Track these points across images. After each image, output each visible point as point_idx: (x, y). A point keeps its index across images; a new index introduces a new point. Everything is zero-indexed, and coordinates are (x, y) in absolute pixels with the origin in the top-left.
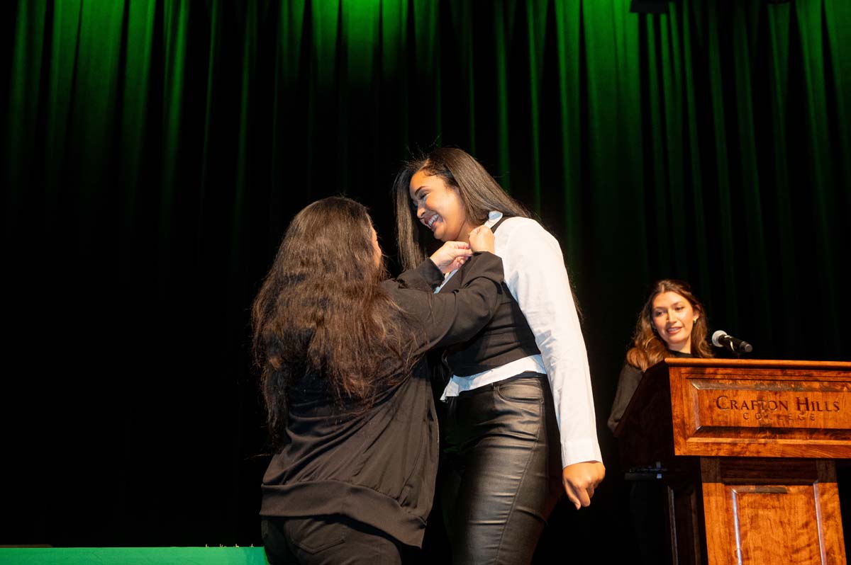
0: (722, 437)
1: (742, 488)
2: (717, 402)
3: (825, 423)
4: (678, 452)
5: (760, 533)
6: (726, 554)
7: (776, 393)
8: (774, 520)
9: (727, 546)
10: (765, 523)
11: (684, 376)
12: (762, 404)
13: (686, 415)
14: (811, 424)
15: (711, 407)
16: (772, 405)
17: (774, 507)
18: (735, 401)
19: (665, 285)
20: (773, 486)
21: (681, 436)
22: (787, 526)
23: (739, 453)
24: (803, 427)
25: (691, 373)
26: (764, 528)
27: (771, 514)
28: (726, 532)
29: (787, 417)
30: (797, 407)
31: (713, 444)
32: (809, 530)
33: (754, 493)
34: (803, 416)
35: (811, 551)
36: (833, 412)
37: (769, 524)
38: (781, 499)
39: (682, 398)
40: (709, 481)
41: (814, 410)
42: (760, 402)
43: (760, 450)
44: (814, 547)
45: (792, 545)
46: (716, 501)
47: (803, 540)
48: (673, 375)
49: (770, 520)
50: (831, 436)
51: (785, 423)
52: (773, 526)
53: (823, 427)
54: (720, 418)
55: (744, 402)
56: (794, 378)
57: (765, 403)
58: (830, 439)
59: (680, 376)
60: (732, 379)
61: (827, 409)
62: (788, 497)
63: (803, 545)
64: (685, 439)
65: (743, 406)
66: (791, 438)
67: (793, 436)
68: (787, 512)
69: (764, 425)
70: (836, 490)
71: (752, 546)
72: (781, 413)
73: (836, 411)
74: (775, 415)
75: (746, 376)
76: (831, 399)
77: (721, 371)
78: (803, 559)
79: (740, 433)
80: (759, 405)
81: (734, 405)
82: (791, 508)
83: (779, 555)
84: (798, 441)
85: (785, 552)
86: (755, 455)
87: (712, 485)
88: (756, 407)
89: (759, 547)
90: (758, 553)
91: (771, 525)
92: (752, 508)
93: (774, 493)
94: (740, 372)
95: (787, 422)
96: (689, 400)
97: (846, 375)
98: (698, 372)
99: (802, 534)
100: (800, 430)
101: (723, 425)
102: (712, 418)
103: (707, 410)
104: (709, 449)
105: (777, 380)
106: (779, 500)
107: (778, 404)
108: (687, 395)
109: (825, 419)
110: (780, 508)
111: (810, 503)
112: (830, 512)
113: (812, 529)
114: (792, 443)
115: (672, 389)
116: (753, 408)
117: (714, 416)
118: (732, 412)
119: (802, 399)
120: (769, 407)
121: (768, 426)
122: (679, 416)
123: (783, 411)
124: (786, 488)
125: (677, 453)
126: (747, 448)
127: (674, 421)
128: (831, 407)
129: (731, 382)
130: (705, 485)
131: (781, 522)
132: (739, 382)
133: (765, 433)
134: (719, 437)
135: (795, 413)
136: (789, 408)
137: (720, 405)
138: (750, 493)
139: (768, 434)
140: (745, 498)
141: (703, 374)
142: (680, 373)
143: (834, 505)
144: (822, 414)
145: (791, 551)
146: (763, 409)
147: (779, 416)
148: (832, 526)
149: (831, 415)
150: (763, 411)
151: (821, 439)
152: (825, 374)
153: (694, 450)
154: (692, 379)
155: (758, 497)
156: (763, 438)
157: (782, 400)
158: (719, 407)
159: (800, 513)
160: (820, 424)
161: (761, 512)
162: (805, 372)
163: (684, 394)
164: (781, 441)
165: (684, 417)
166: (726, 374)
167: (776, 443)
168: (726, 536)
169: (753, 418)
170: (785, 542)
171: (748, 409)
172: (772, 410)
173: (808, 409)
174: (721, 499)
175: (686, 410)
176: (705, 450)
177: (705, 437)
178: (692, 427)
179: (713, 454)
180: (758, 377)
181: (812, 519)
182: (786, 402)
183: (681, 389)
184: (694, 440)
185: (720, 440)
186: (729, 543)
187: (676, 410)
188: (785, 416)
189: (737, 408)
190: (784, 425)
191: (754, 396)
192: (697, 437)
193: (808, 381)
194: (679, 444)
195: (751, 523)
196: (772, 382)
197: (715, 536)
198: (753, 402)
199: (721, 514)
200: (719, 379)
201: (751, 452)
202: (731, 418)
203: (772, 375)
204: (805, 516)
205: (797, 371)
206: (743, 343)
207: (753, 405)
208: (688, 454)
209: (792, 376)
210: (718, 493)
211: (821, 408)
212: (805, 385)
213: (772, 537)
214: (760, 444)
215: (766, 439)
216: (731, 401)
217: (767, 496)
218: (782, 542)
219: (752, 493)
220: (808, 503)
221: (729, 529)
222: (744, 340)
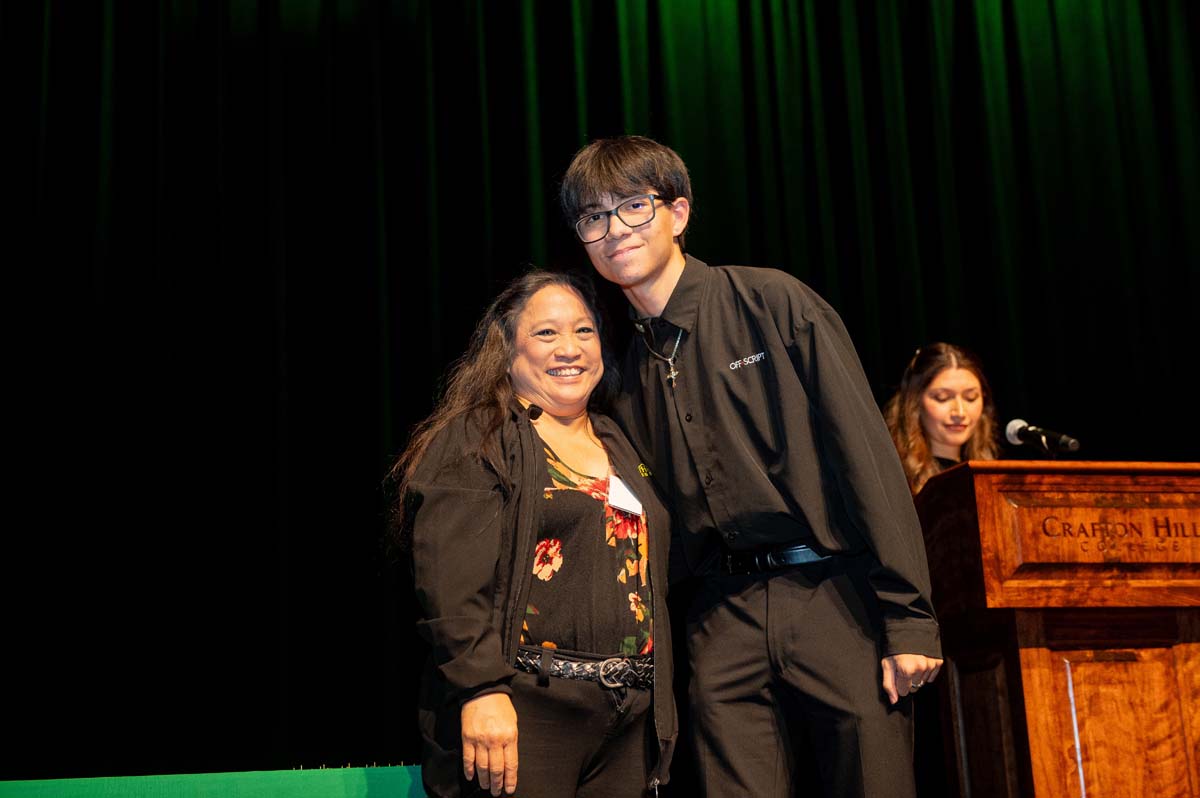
0: (1052, 579)
1: (1076, 654)
2: (1044, 525)
3: (1193, 554)
4: (993, 602)
5: (1103, 720)
6: (1057, 754)
7: (1125, 512)
8: (1122, 701)
9: (1057, 743)
10: (1109, 706)
11: (995, 488)
12: (1107, 527)
13: (1001, 547)
14: (1175, 557)
15: (1035, 535)
16: (1120, 529)
17: (1121, 682)
18: (1068, 524)
20: (1118, 651)
21: (994, 578)
22: (1140, 709)
23: (1077, 602)
24: (1164, 561)
25: (1005, 483)
26: (1107, 713)
27: (1116, 691)
28: (1055, 720)
29: (1141, 547)
30: (1153, 531)
31: (1042, 588)
32: (1170, 713)
33: (1091, 661)
34: (1164, 544)
35: (1173, 745)
37: (1114, 706)
38: (1130, 670)
39: (994, 522)
40: (1028, 646)
41: (1177, 535)
42: (1103, 526)
43: (1107, 597)
44: (1177, 738)
45: (1148, 737)
46: (1040, 676)
47: (1162, 729)
48: (980, 486)
49: (1116, 701)
51: (1139, 555)
52: (1120, 710)
53: (1190, 561)
54: (1049, 550)
55: (1082, 526)
56: (1149, 489)
57: (1110, 527)
59: (990, 488)
60: (1062, 492)
61: (1195, 534)
62: (1140, 665)
63: (1162, 736)
64: (1001, 582)
65: (1080, 532)
66: (1147, 578)
67: (1150, 575)
68: (1139, 687)
69: (1109, 559)
71: (1091, 740)
72: (1133, 541)
74: (1124, 545)
75: (1082, 487)
77: (1047, 479)
78: (1163, 756)
79: (1076, 572)
80: (1101, 530)
81: (1067, 530)
82: (1144, 682)
83: (1129, 753)
84: (1158, 581)
85: (1139, 748)
86: (1100, 604)
87: (1033, 652)
88: (1098, 534)
89: (1101, 741)
90: (1101, 751)
91: (1118, 708)
92: (1090, 683)
93: (1121, 661)
94: (1074, 480)
95: (1142, 554)
96: (1004, 524)
98: (1014, 484)
99: (1161, 720)
100: (1159, 566)
101: (1053, 561)
102: (1037, 550)
103: (1030, 538)
104: (1035, 597)
105: (1125, 492)
106: (1126, 671)
107: (1129, 527)
108: (1001, 516)
109: (1193, 549)
110: (1129, 682)
111: (1170, 676)
112: (1197, 687)
113: (1173, 713)
114: (1149, 585)
115: (979, 508)
116: (1094, 535)
117: (1041, 547)
118: (1065, 540)
119: (1161, 519)
120: (1116, 532)
121: (1116, 561)
122: (991, 549)
123: (1134, 538)
124: (1136, 652)
125: (991, 604)
126: (1088, 594)
127: (983, 557)
129: (1061, 496)
130: (1023, 652)
131: (1131, 704)
132: (1073, 496)
133: (1112, 571)
134: (1047, 579)
135: (1152, 540)
136: (1143, 534)
137: (1049, 531)
138: (1086, 661)
139: (1116, 573)
140: (1081, 669)
141: (1022, 484)
142: (991, 484)
144: (1189, 541)
145: (1146, 746)
146: (1108, 535)
147: (1130, 546)
150: (1108, 538)
151: (1187, 578)
152: (1191, 482)
153: (1014, 598)
154: (1007, 491)
155: (1098, 667)
156: (1110, 578)
157: (1134, 522)
158: (1047, 534)
159: (1157, 690)
160: (1186, 555)
161: (1103, 690)
162: (1163, 480)
163: (997, 515)
164: (1134, 583)
165: (998, 550)
166: (1055, 484)
167: (1127, 586)
168: (1056, 728)
169: (1094, 548)
170: (1137, 733)
171: (1087, 535)
172: (1121, 536)
173: (1169, 535)
174: (1046, 671)
175: (1000, 539)
176: (1030, 599)
177: (1028, 579)
178: (1010, 563)
179: (1041, 604)
180: (1099, 488)
181: (1172, 696)
182: (1140, 524)
183: (992, 507)
184: (1014, 583)
185: (1050, 583)
186: (1060, 737)
187: (986, 539)
188: (1139, 546)
189: (1071, 534)
190: (1137, 558)
191: (1094, 516)
192: (1017, 579)
193: (1168, 492)
194: (992, 590)
195: (1090, 706)
196: (1118, 495)
197: (1040, 728)
198: (1093, 525)
199: (1047, 694)
200: (1045, 491)
201: (1095, 600)
202: (1063, 550)
203: (1116, 484)
204: (1164, 693)
205: (1151, 478)
206: (1064, 438)
207: (1094, 530)
208: (1005, 606)
209: (1144, 485)
210: (1042, 664)
211: (1187, 533)
212: (1163, 498)
213: (1120, 725)
214: (1105, 587)
215: (1114, 581)
216: (1064, 524)
217: (1110, 665)
218: (1133, 733)
219: (1089, 661)
220: (1167, 673)
221: (1059, 717)
222: (1063, 434)
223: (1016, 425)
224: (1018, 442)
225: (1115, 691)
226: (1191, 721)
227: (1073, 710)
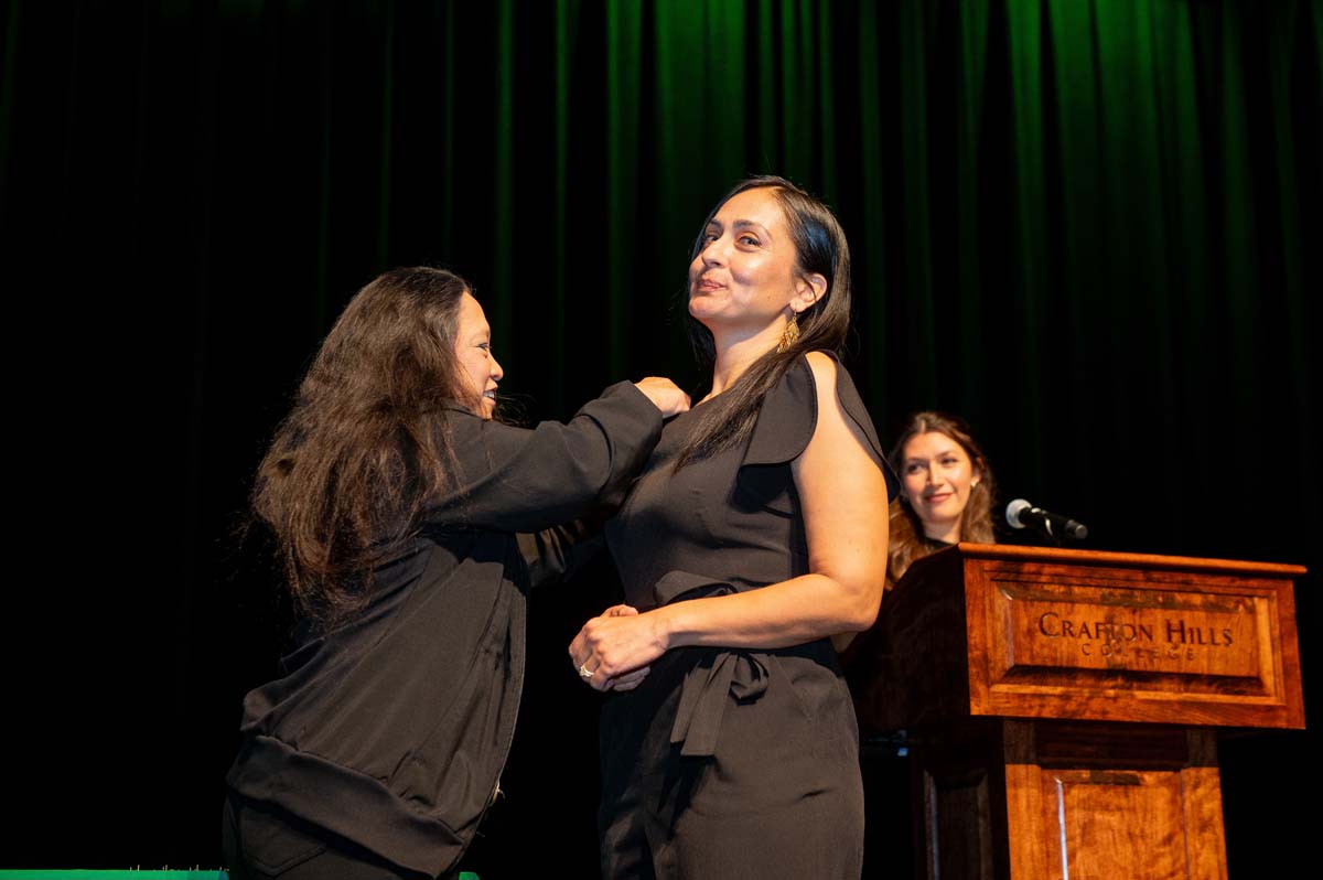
0: (1046, 685)
1: (1070, 773)
2: (1041, 623)
3: (1209, 665)
4: (977, 709)
5: (1097, 852)
7: (1134, 612)
8: (1120, 831)
9: (1043, 876)
10: (1105, 836)
11: (986, 576)
12: (1113, 628)
13: (990, 645)
14: (1189, 667)
15: (1030, 633)
16: (1128, 632)
17: (1119, 809)
18: (1069, 623)
19: (927, 421)
20: (1118, 772)
21: (981, 680)
22: (1140, 841)
23: (1074, 713)
24: (1176, 670)
25: (999, 570)
26: (1102, 844)
27: (1114, 819)
28: (1042, 850)
29: (1150, 652)
30: (1165, 636)
31: (1034, 695)
32: (1173, 847)
33: (1087, 783)
34: (1177, 652)
36: (1222, 647)
37: (1111, 837)
38: (1131, 795)
39: (984, 616)
40: (1016, 761)
41: (1192, 641)
42: (1109, 626)
43: (1108, 709)
45: (1147, 874)
46: (1028, 796)
47: (1164, 865)
48: (971, 572)
49: (1113, 831)
50: (1218, 687)
51: (1148, 663)
52: (1117, 841)
53: (1206, 672)
54: (1046, 651)
55: (1084, 625)
56: (1163, 586)
57: (1116, 628)
58: (1216, 693)
59: (982, 575)
60: (1064, 584)
61: (1213, 642)
62: (1143, 790)
63: (1163, 873)
64: (988, 687)
65: (1082, 632)
66: (1156, 690)
67: (1158, 686)
68: (1140, 815)
69: (1115, 665)
70: (1217, 780)
71: (1083, 876)
72: (1141, 646)
73: (1227, 645)
74: (1132, 649)
75: (1088, 581)
76: (1220, 625)
77: (1048, 569)
79: (1075, 678)
80: (1106, 631)
81: (1067, 629)
82: (1145, 811)
84: (1167, 694)
86: (1100, 717)
87: (1021, 769)
88: (1102, 635)
91: (1114, 839)
92: (1084, 808)
93: (1121, 784)
94: (1078, 572)
95: (1151, 661)
96: (995, 618)
97: (1243, 583)
98: (1010, 572)
99: (1163, 855)
100: (1169, 676)
101: (1050, 664)
102: (1032, 650)
103: (1025, 638)
104: (1026, 705)
105: (1136, 589)
106: (1127, 796)
107: (1138, 630)
108: (992, 609)
109: (1210, 658)
110: (1128, 809)
111: (1176, 803)
112: (1206, 818)
113: (1177, 847)
114: (1158, 698)
115: (968, 598)
116: (1098, 636)
117: (1036, 648)
118: (1065, 641)
119: (1175, 623)
120: (1123, 635)
121: (1122, 668)
122: (979, 646)
123: (1144, 643)
124: (1139, 774)
125: (975, 710)
126: (1087, 704)
127: (969, 655)
128: (1219, 638)
129: (1062, 589)
130: (1009, 768)
131: (1130, 835)
132: (1076, 590)
133: (1116, 679)
134: (1042, 684)
135: (1164, 646)
136: (1154, 638)
137: (1046, 629)
138: (1082, 783)
139: (1120, 681)
140: (1074, 792)
141: (1019, 573)
142: (983, 571)
143: (1213, 806)
144: (1205, 649)
146: (1114, 638)
147: (1138, 651)
148: (1210, 841)
149: (1219, 650)
150: (1113, 641)
151: (1201, 692)
152: (1212, 581)
153: (1002, 706)
154: (1002, 581)
155: (1095, 790)
156: (1113, 688)
157: (1144, 624)
158: (1044, 632)
159: (1160, 819)
160: (1201, 666)
161: (1098, 816)
162: (1180, 577)
163: (988, 607)
164: (1141, 695)
165: (986, 648)
166: (1056, 575)
167: (1133, 697)
168: (1042, 859)
169: (1098, 652)
170: (1135, 869)
171: (1090, 637)
172: (1128, 640)
173: (1183, 641)
174: (1035, 792)
175: (989, 635)
176: (1020, 707)
177: (1020, 683)
178: (1000, 665)
179: (1033, 714)
180: (1106, 582)
181: (1178, 829)
182: (1151, 626)
183: (983, 598)
184: (1003, 688)
185: (1044, 689)
186: (1047, 869)
187: (973, 635)
188: (1148, 651)
189: (1072, 635)
190: (1146, 666)
191: (1100, 614)
192: (1007, 683)
193: (1185, 592)
194: (978, 695)
195: (1083, 836)
196: (1128, 592)
197: (1023, 859)
198: (1097, 625)
199: (1034, 818)
200: (1045, 583)
201: (1094, 712)
202: (1062, 652)
203: (1128, 579)
204: (1168, 824)
205: (1167, 575)
206: (1071, 522)
207: (1097, 630)
208: (992, 713)
209: (1159, 582)
210: (1030, 783)
211: (1204, 640)
212: (1179, 598)
213: (1116, 859)
214: (1107, 698)
215: (1117, 691)
216: (1063, 622)
217: (1109, 789)
218: (1130, 868)
219: (1085, 783)
220: (1173, 801)
221: (1047, 846)
222: (1071, 518)
223: (1018, 505)
224: (1019, 525)
225: (1112, 818)
226: (1197, 856)
227: (1063, 838)
